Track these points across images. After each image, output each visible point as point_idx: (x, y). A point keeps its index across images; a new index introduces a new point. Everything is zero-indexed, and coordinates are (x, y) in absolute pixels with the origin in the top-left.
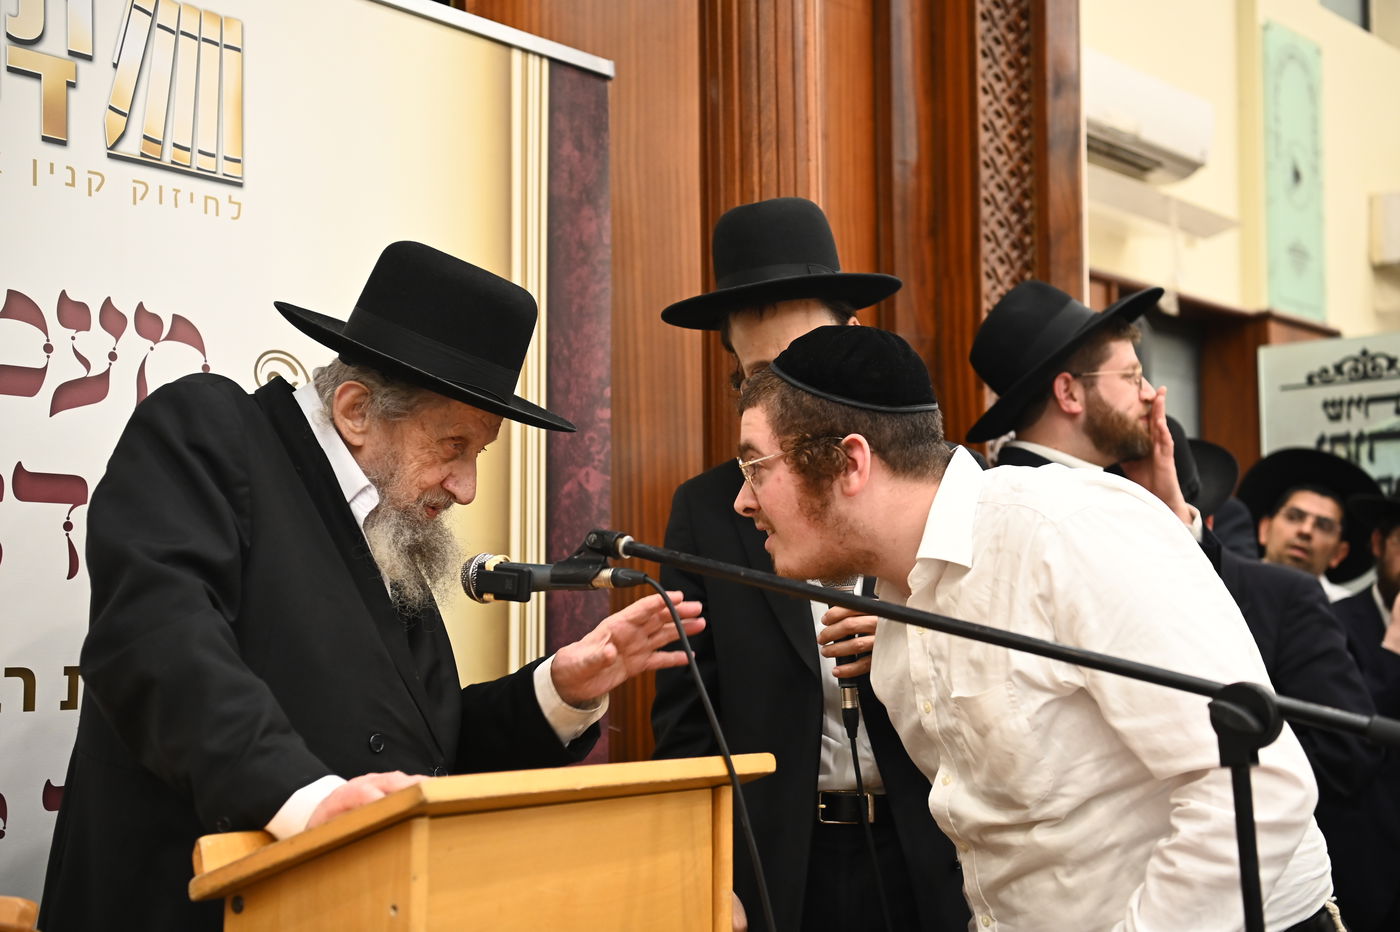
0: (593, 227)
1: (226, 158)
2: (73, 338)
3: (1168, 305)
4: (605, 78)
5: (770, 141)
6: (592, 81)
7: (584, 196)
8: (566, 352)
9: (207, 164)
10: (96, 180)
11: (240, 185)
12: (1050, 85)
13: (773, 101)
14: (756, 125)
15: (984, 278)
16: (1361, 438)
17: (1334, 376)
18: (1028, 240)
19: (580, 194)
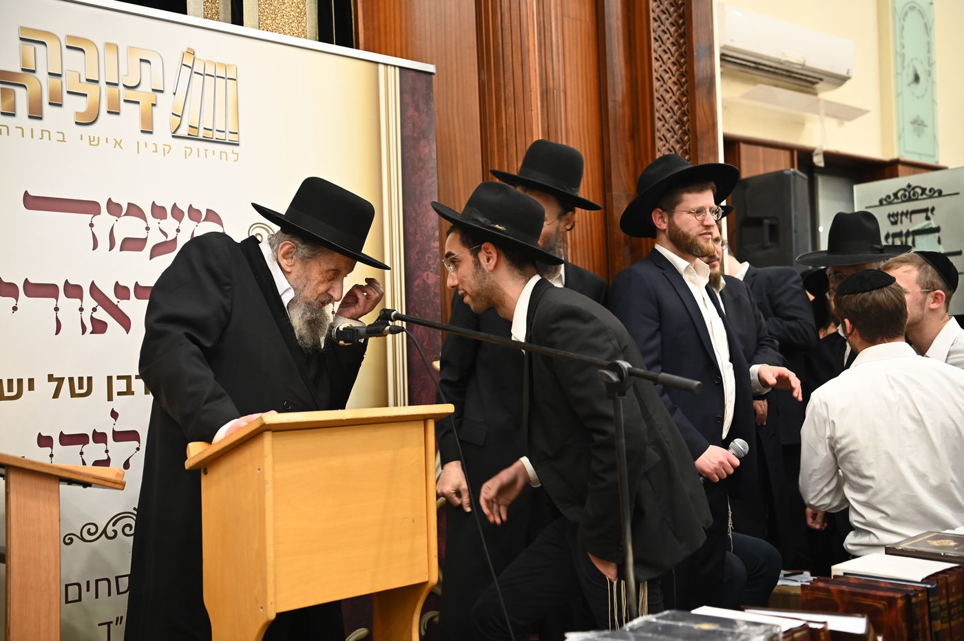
0: (427, 150)
1: (230, 132)
2: (159, 223)
3: (819, 161)
4: (431, 74)
5: (510, 102)
6: (423, 76)
7: (421, 135)
8: (414, 215)
9: (221, 136)
10: (167, 149)
11: (238, 145)
12: (696, 54)
13: (512, 81)
14: (503, 94)
16: (908, 234)
17: (894, 200)
18: (686, 138)
19: (419, 134)
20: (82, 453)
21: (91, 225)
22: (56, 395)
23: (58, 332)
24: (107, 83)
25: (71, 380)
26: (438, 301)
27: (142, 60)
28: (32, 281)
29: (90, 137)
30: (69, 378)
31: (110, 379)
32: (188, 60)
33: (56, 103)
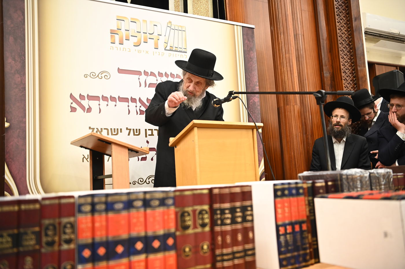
0: (252, 55)
1: (184, 49)
2: (161, 78)
4: (253, 28)
6: (251, 29)
8: (249, 77)
9: (181, 50)
10: (163, 54)
11: (186, 53)
12: (353, 20)
14: (279, 31)
15: (341, 58)
18: (351, 50)
19: (250, 49)
21: (139, 79)
22: (129, 135)
23: (129, 114)
24: (143, 33)
25: (133, 130)
26: (259, 108)
27: (154, 25)
28: (121, 96)
29: (138, 50)
31: (146, 130)
32: (169, 25)
33: (127, 40)
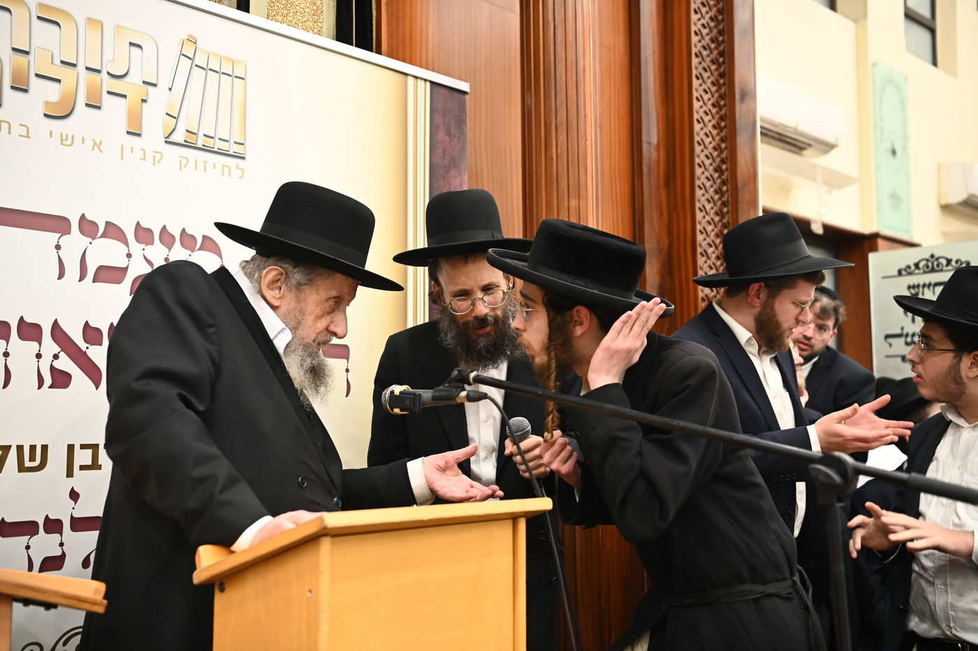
0: (457, 181)
1: (235, 143)
2: (144, 249)
3: (817, 229)
4: (464, 93)
5: (563, 128)
6: (456, 94)
7: (452, 163)
9: (224, 146)
10: (158, 156)
11: (243, 158)
12: (737, 96)
13: (564, 104)
14: (554, 119)
15: (698, 211)
17: (914, 270)
18: (725, 188)
19: (449, 162)
20: (28, 547)
21: (58, 247)
23: (5, 386)
24: (87, 68)
25: (20, 449)
27: (131, 44)
29: (61, 134)
30: (18, 447)
31: (71, 448)
32: (189, 50)
33: (20, 87)
